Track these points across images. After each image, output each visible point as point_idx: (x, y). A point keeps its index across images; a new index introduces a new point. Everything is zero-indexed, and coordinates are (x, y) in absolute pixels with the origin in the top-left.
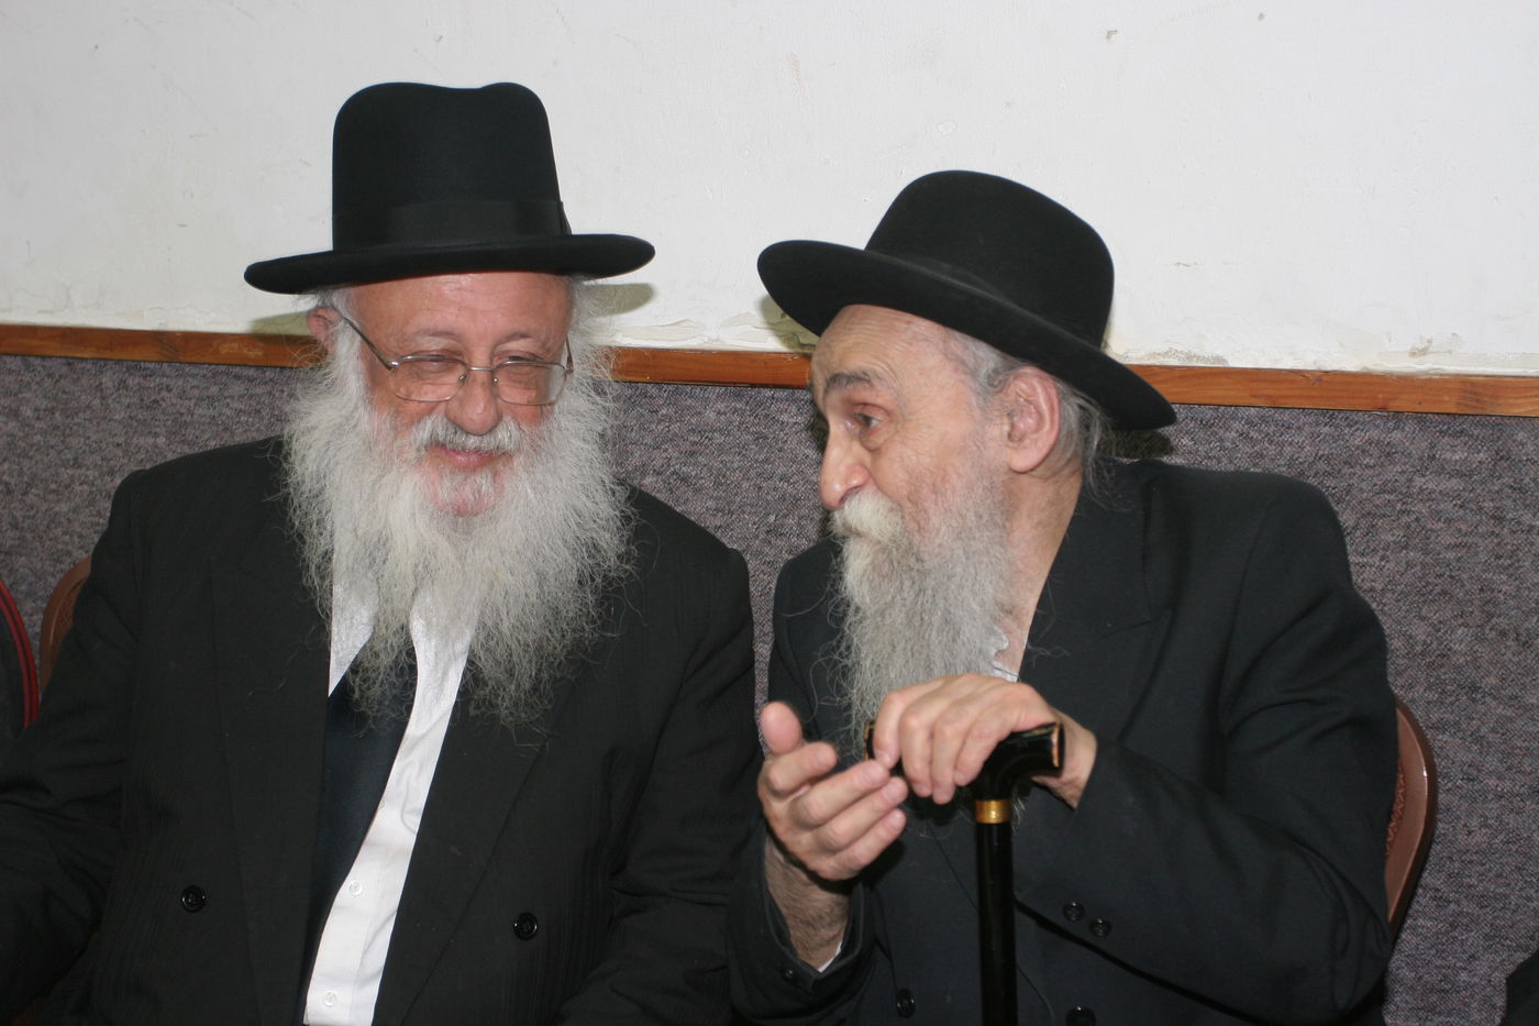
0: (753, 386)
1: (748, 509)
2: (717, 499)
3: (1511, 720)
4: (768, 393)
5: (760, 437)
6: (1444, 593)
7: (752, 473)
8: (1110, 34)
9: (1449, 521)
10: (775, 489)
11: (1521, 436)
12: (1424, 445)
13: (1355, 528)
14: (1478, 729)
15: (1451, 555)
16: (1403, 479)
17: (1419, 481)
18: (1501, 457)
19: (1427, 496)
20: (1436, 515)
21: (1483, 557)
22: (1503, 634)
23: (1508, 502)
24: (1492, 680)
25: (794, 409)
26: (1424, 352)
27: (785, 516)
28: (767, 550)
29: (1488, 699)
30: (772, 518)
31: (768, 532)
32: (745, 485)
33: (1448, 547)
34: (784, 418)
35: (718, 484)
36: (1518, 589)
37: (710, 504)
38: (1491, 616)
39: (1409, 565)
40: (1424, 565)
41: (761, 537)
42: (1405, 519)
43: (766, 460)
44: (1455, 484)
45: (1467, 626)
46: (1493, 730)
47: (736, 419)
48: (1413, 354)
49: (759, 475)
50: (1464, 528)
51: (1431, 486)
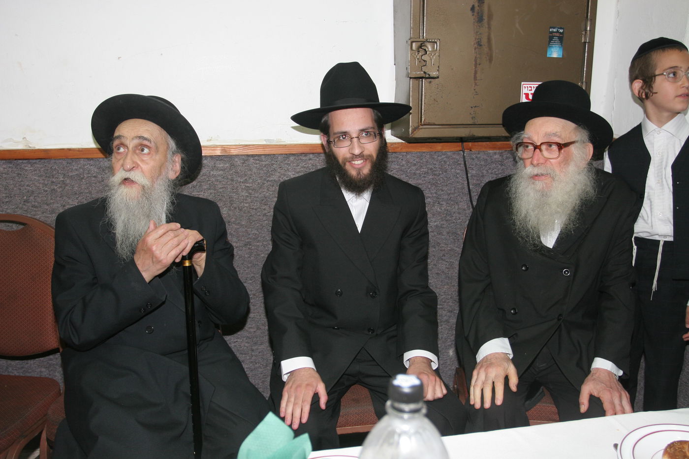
0: (16, 159)
1: (17, 196)
2: (6, 193)
3: (239, 228)
4: (21, 161)
5: (18, 174)
6: (220, 200)
7: (17, 185)
8: (119, 58)
9: (220, 182)
10: (25, 189)
11: (236, 160)
12: (213, 164)
13: (196, 186)
14: (231, 232)
15: (221, 190)
16: (208, 172)
17: (212, 173)
18: (232, 165)
19: (214, 176)
20: (217, 180)
21: (229, 190)
22: (235, 208)
23: (235, 176)
24: (233, 220)
25: (30, 166)
26: (210, 140)
27: (29, 197)
28: (24, 207)
29: (233, 224)
30: (25, 198)
31: (24, 202)
32: (15, 189)
33: (220, 188)
34: (27, 168)
35: (6, 189)
36: (238, 197)
37: (4, 195)
38: (232, 204)
39: (211, 194)
40: (215, 193)
41: (22, 203)
42: (209, 182)
43: (22, 181)
44: (221, 172)
45: (226, 207)
46: (234, 232)
47: (10, 170)
48: (208, 141)
49: (20, 185)
50: (224, 183)
51: (215, 173)
